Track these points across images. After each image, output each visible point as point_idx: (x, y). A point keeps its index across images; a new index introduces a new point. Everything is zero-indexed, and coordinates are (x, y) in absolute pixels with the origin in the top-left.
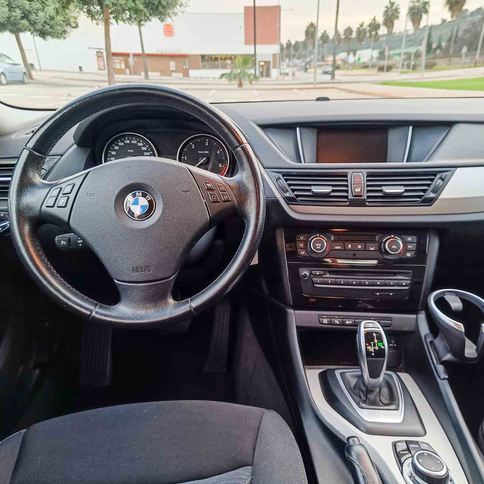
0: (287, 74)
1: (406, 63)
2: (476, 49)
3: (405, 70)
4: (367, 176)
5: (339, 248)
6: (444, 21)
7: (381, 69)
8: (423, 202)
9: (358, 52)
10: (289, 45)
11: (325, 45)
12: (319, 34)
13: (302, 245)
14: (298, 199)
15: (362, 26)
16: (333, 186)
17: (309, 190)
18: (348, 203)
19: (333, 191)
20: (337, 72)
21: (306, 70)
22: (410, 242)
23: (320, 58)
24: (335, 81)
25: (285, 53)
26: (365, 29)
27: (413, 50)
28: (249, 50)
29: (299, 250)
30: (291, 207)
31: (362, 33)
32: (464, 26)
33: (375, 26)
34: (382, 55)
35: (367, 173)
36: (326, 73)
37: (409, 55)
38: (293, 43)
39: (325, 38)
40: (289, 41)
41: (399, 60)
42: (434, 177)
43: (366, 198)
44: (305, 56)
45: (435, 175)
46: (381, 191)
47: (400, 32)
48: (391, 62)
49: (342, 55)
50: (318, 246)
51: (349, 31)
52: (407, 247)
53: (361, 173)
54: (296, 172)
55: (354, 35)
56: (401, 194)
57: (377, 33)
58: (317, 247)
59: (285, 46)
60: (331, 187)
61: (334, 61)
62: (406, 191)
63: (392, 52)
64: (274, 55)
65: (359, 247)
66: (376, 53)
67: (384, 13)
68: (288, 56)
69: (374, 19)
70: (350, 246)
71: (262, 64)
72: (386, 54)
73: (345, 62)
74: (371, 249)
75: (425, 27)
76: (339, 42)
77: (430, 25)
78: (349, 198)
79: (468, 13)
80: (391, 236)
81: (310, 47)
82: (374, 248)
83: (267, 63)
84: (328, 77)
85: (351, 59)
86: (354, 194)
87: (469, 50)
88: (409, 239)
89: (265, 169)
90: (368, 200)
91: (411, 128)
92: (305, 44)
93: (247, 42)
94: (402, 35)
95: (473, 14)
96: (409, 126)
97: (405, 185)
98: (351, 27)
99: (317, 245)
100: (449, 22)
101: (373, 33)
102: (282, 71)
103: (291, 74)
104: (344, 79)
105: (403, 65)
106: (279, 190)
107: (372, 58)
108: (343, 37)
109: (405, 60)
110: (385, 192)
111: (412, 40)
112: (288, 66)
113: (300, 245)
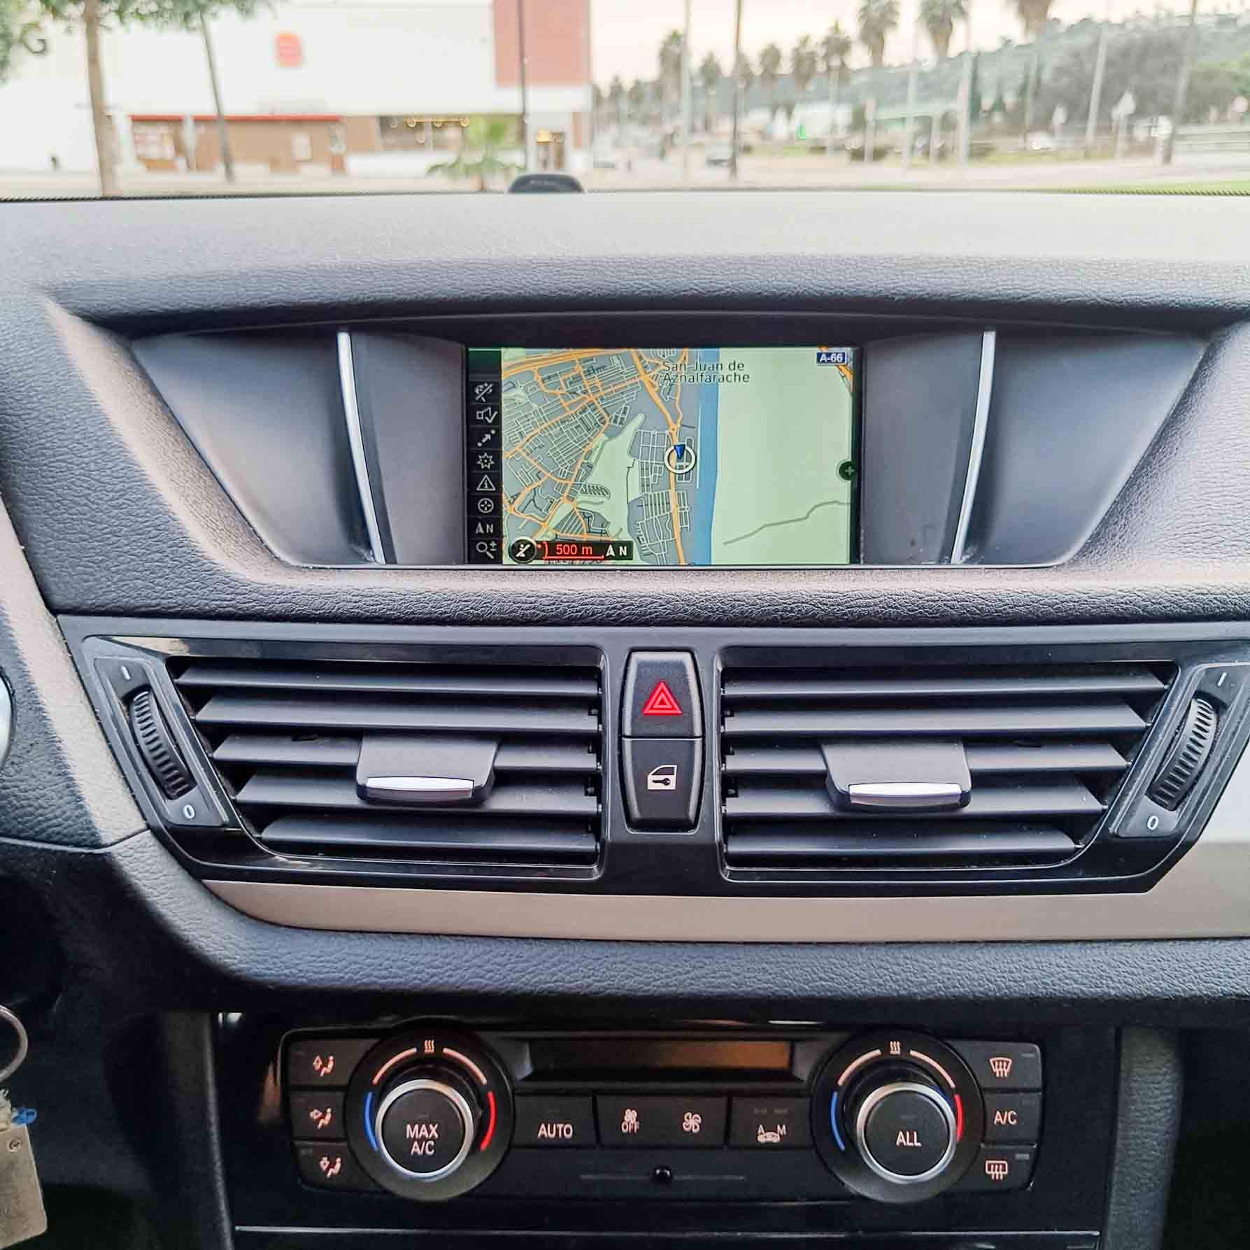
0: (612, 166)
1: (919, 144)
2: (1085, 117)
3: (918, 158)
4: (728, 676)
5: (565, 1130)
6: (1007, 42)
7: (858, 155)
8: (1090, 862)
9: (799, 112)
10: (617, 91)
11: (713, 92)
12: (694, 62)
13: (323, 1118)
14: (268, 834)
15: (805, 41)
16: (505, 739)
17: (345, 773)
18: (596, 873)
19: (503, 779)
20: (744, 162)
21: (662, 154)
22: (1007, 1090)
23: (699, 124)
24: (741, 185)
25: (606, 109)
26: (813, 54)
27: (935, 109)
28: (508, 100)
29: (305, 1150)
30: (222, 893)
31: (807, 63)
32: (1053, 60)
33: (838, 46)
34: (858, 122)
35: (729, 651)
36: (716, 163)
37: (926, 123)
38: (628, 84)
39: (710, 72)
40: (616, 79)
41: (902, 135)
42: (1157, 684)
43: (718, 835)
44: (658, 120)
45: (1166, 671)
46: (816, 782)
47: (902, 66)
48: (881, 140)
49: (757, 118)
50: (421, 1140)
51: (771, 55)
52: (985, 1118)
53: (686, 658)
54: (261, 643)
55: (786, 67)
56: (955, 807)
57: (843, 65)
58: (416, 1149)
59: (606, 92)
60: (491, 749)
61: (735, 134)
62: (983, 781)
63: (884, 114)
64: (576, 116)
65: (692, 1123)
66: (843, 115)
67: (862, 14)
68: (616, 117)
69: (836, 29)
70: (631, 1116)
71: (545, 138)
72: (869, 116)
73: (764, 135)
74: (765, 1137)
75: (961, 54)
76: (749, 84)
77: (973, 50)
78: (608, 834)
79: (1061, 29)
80: (886, 1049)
81: (671, 95)
82: (782, 1130)
83: (558, 135)
84: (720, 176)
85: (781, 127)
86: (636, 813)
87: (1069, 118)
88: (1001, 1067)
89: (60, 617)
90: (736, 847)
91: (989, 339)
92: (658, 89)
93: (501, 78)
94: (907, 73)
95: (1071, 30)
96: (980, 330)
97: (973, 741)
98: (778, 46)
99: (411, 1132)
100: (1020, 47)
101: (835, 62)
102: (601, 159)
103: (622, 166)
104: (764, 179)
105: (913, 148)
106: (133, 779)
107: (834, 128)
108: (757, 70)
109: (916, 136)
110: (845, 796)
111: (932, 86)
112: (617, 144)
113: (315, 1114)
